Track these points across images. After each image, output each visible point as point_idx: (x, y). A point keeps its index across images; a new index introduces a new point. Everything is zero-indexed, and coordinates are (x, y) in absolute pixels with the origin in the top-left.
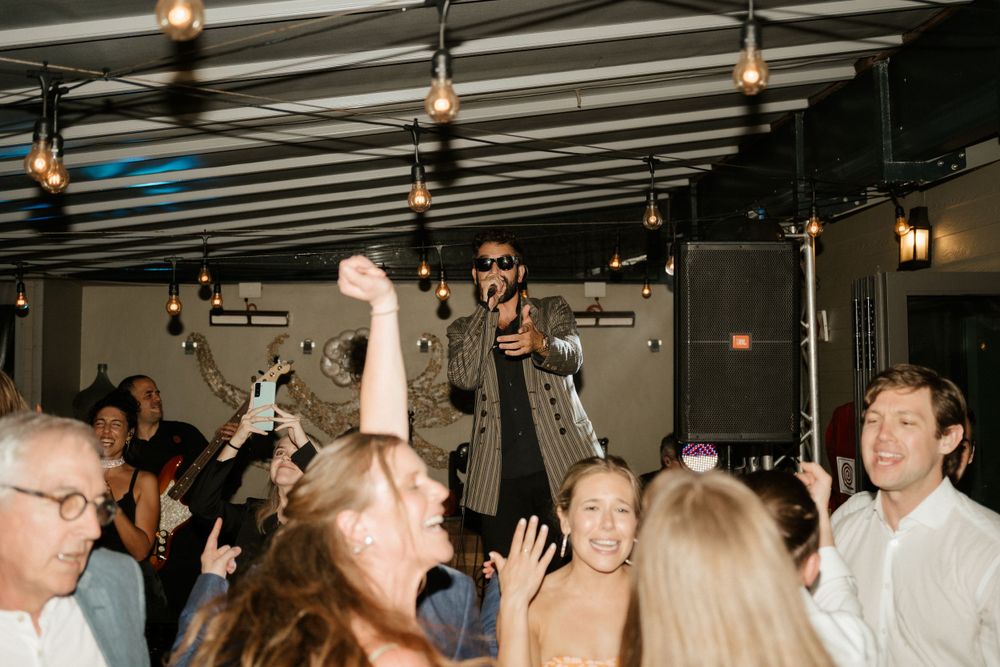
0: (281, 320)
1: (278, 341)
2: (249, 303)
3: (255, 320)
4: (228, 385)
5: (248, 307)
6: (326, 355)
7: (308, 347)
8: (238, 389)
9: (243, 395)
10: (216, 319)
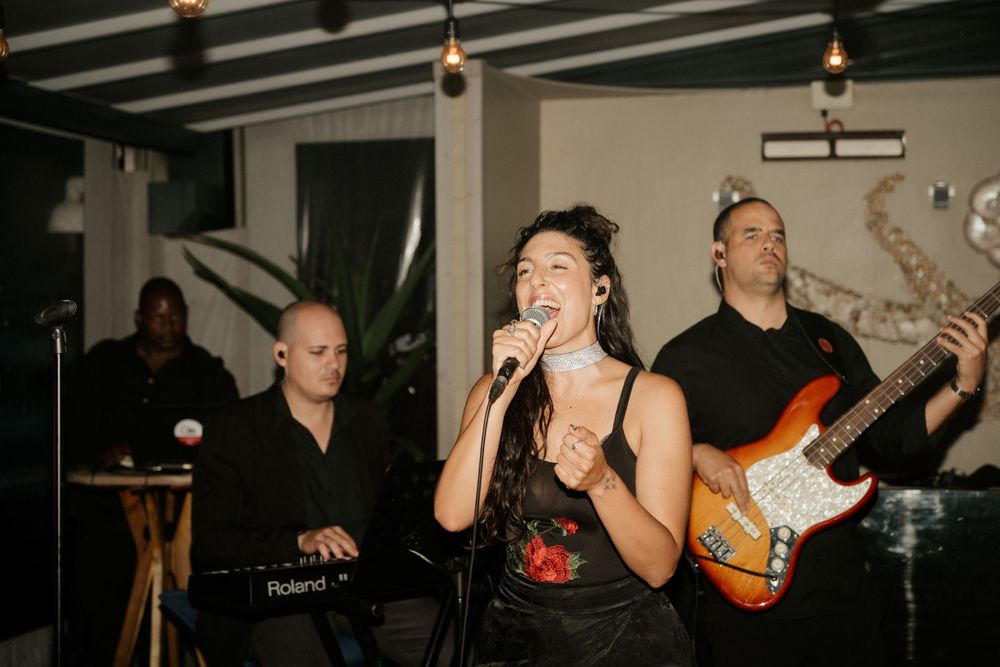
0: (891, 147)
1: (885, 186)
2: (830, 118)
3: (844, 148)
4: (795, 268)
5: (828, 126)
6: (973, 210)
7: (941, 196)
8: (812, 276)
9: (821, 287)
10: (774, 149)
